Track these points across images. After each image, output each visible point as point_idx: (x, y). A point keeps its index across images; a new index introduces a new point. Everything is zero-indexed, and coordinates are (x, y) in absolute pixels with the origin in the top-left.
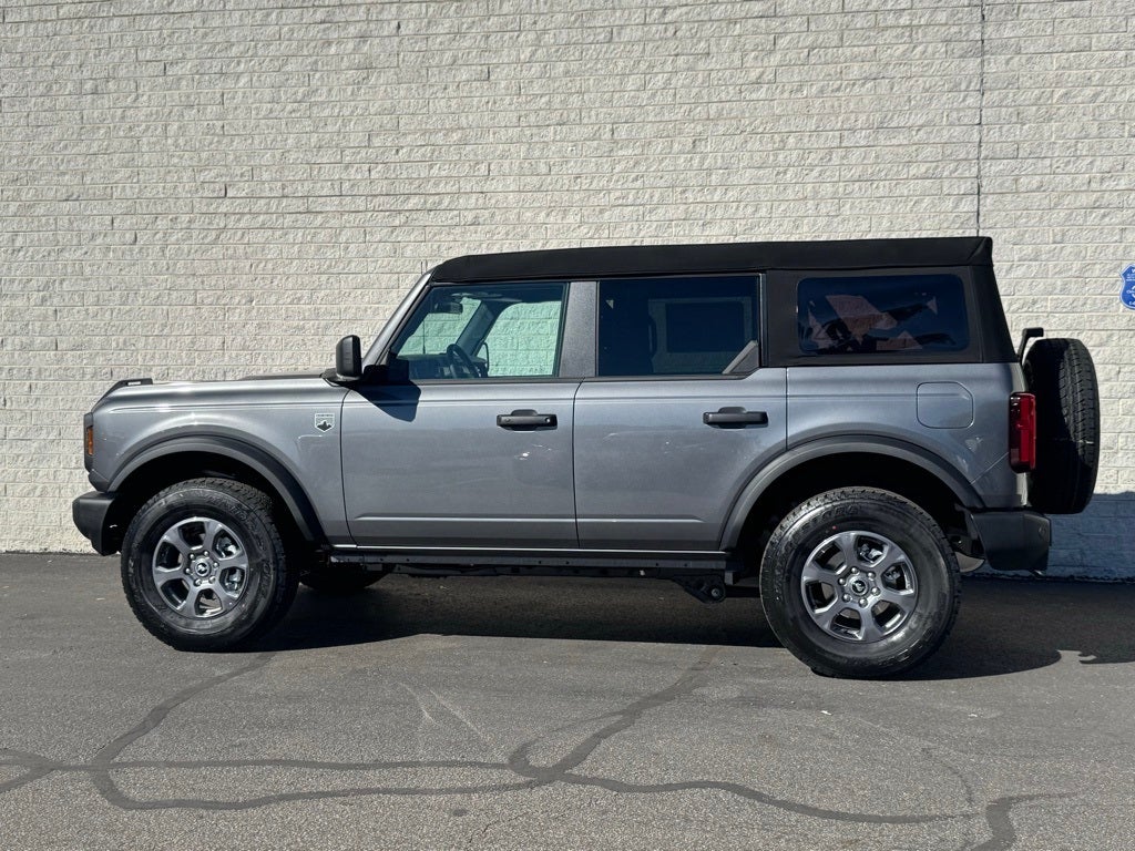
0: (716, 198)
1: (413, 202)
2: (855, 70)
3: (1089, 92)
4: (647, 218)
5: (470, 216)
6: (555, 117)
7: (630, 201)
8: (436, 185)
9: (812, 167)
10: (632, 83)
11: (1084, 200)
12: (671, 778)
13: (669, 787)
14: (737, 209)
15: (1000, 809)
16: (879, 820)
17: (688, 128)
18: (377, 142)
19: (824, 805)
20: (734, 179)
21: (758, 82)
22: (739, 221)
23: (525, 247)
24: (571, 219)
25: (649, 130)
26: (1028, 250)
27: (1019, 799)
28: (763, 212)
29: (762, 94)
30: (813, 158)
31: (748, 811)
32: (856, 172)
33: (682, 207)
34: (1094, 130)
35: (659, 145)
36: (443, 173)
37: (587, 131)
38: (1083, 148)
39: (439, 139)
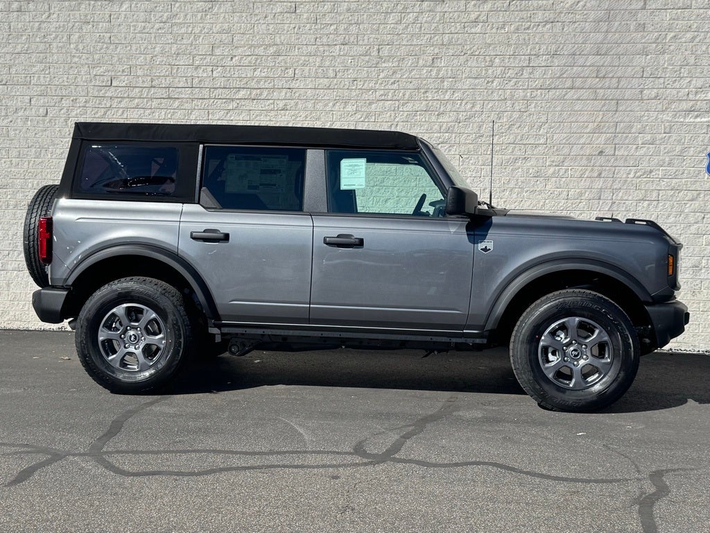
0: (447, 97)
1: (242, 94)
2: (540, 16)
3: (689, 35)
4: (401, 109)
5: (281, 104)
6: (340, 39)
7: (389, 98)
8: (258, 82)
9: (510, 79)
10: (392, 19)
11: (685, 106)
12: (456, 460)
13: (457, 465)
14: (460, 105)
15: (657, 476)
16: (588, 481)
17: (430, 50)
18: (218, 52)
19: (553, 474)
20: (459, 85)
21: (476, 21)
22: (461, 113)
23: (318, 125)
24: (349, 108)
25: (403, 50)
26: (648, 137)
27: (667, 471)
28: (478, 108)
29: (478, 29)
30: (510, 73)
31: (509, 477)
32: (538, 83)
33: (424, 103)
34: (692, 61)
35: (410, 62)
36: (263, 75)
37: (361, 50)
38: (684, 72)
39: (260, 51)
